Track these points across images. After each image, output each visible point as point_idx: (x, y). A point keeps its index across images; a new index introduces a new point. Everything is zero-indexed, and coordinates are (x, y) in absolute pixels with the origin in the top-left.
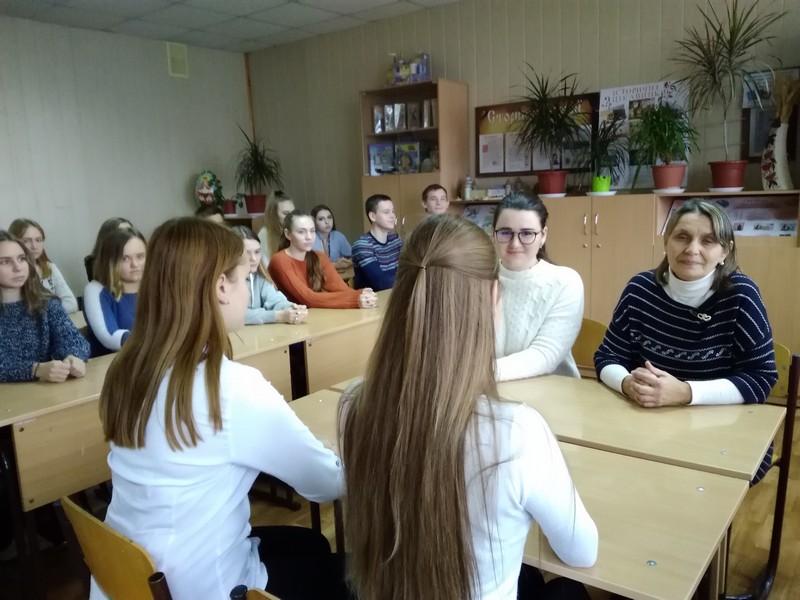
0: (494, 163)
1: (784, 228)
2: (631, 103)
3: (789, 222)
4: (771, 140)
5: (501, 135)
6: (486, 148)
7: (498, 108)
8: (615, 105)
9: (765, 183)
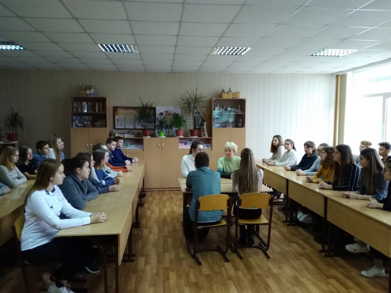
0: (121, 125)
1: (207, 146)
2: (165, 111)
3: (208, 145)
4: (203, 125)
5: (124, 117)
6: (118, 120)
7: (122, 108)
8: (161, 111)
9: (202, 135)
